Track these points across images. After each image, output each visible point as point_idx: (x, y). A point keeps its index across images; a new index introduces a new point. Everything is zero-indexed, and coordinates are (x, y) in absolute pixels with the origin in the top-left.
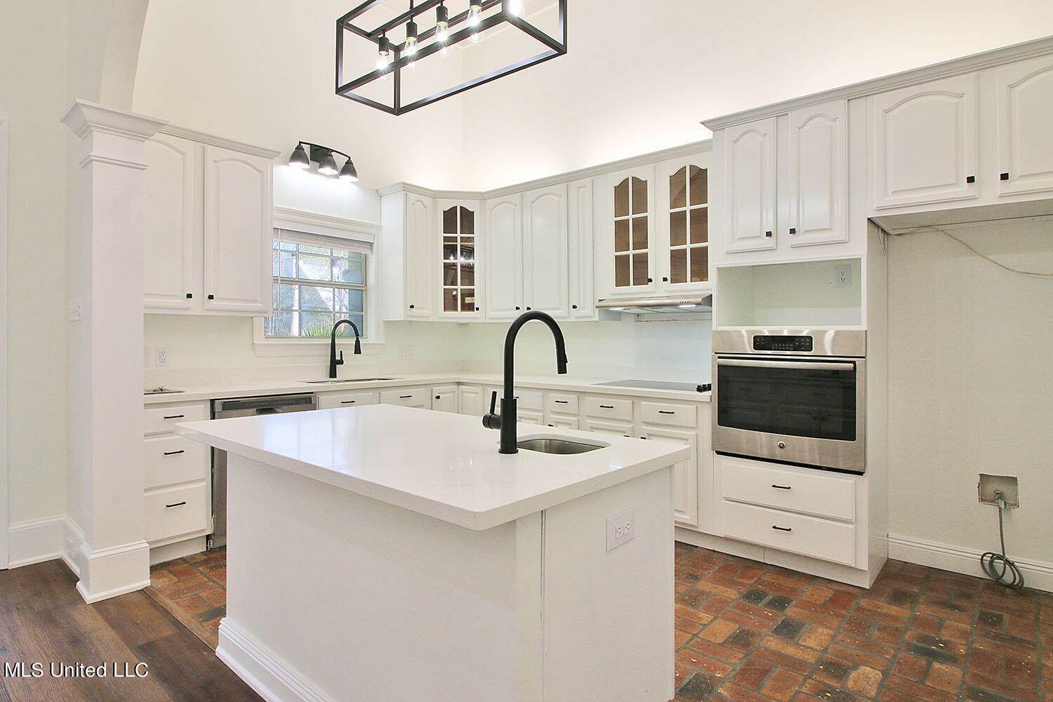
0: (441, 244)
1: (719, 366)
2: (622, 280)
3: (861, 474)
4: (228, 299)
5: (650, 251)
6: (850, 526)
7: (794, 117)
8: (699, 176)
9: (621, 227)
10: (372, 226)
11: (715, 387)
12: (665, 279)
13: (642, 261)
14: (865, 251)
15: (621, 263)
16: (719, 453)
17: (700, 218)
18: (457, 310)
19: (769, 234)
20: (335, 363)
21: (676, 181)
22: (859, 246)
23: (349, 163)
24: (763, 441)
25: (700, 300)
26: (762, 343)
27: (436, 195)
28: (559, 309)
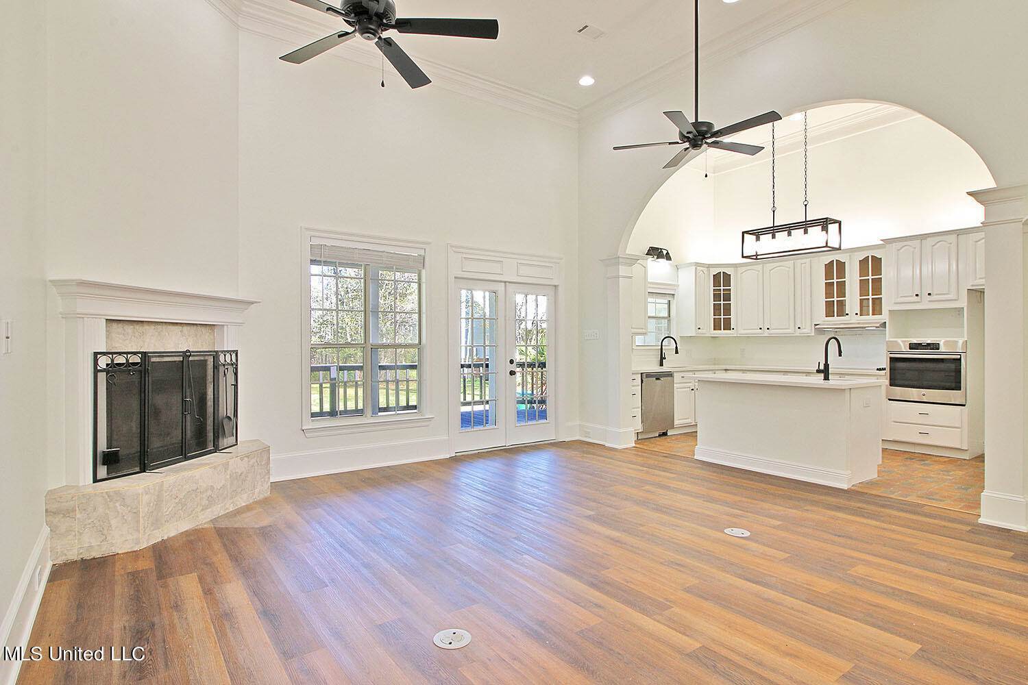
0: (712, 293)
1: (890, 358)
2: (829, 313)
3: (964, 405)
4: (636, 328)
5: (847, 299)
6: (959, 430)
7: (930, 241)
8: (877, 262)
9: (829, 286)
10: (674, 285)
11: (888, 369)
12: (857, 314)
13: (841, 304)
14: (966, 304)
15: (829, 305)
16: (890, 400)
17: (877, 283)
18: (721, 330)
19: (917, 295)
20: (662, 358)
21: (863, 263)
22: (963, 303)
23: (668, 253)
24: (914, 393)
25: (878, 325)
26: (913, 346)
27: (709, 266)
28: (789, 329)
